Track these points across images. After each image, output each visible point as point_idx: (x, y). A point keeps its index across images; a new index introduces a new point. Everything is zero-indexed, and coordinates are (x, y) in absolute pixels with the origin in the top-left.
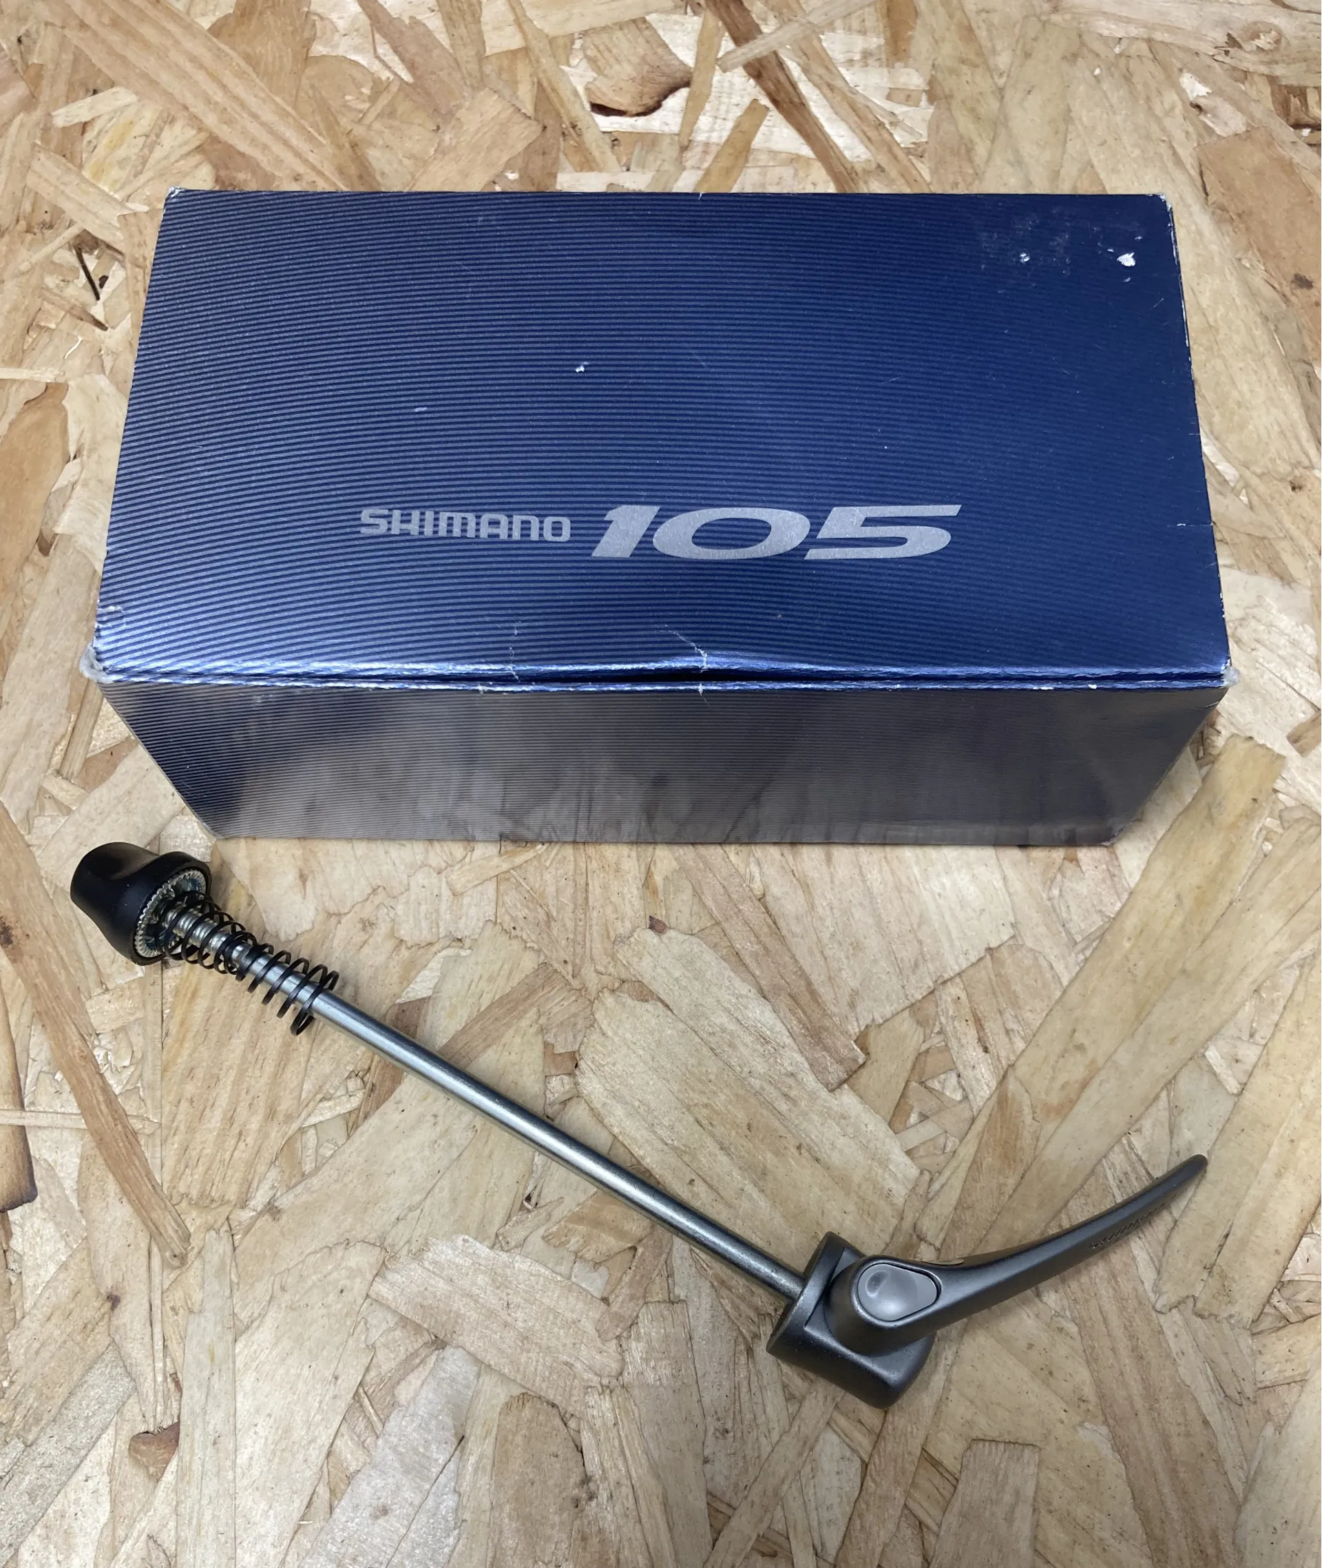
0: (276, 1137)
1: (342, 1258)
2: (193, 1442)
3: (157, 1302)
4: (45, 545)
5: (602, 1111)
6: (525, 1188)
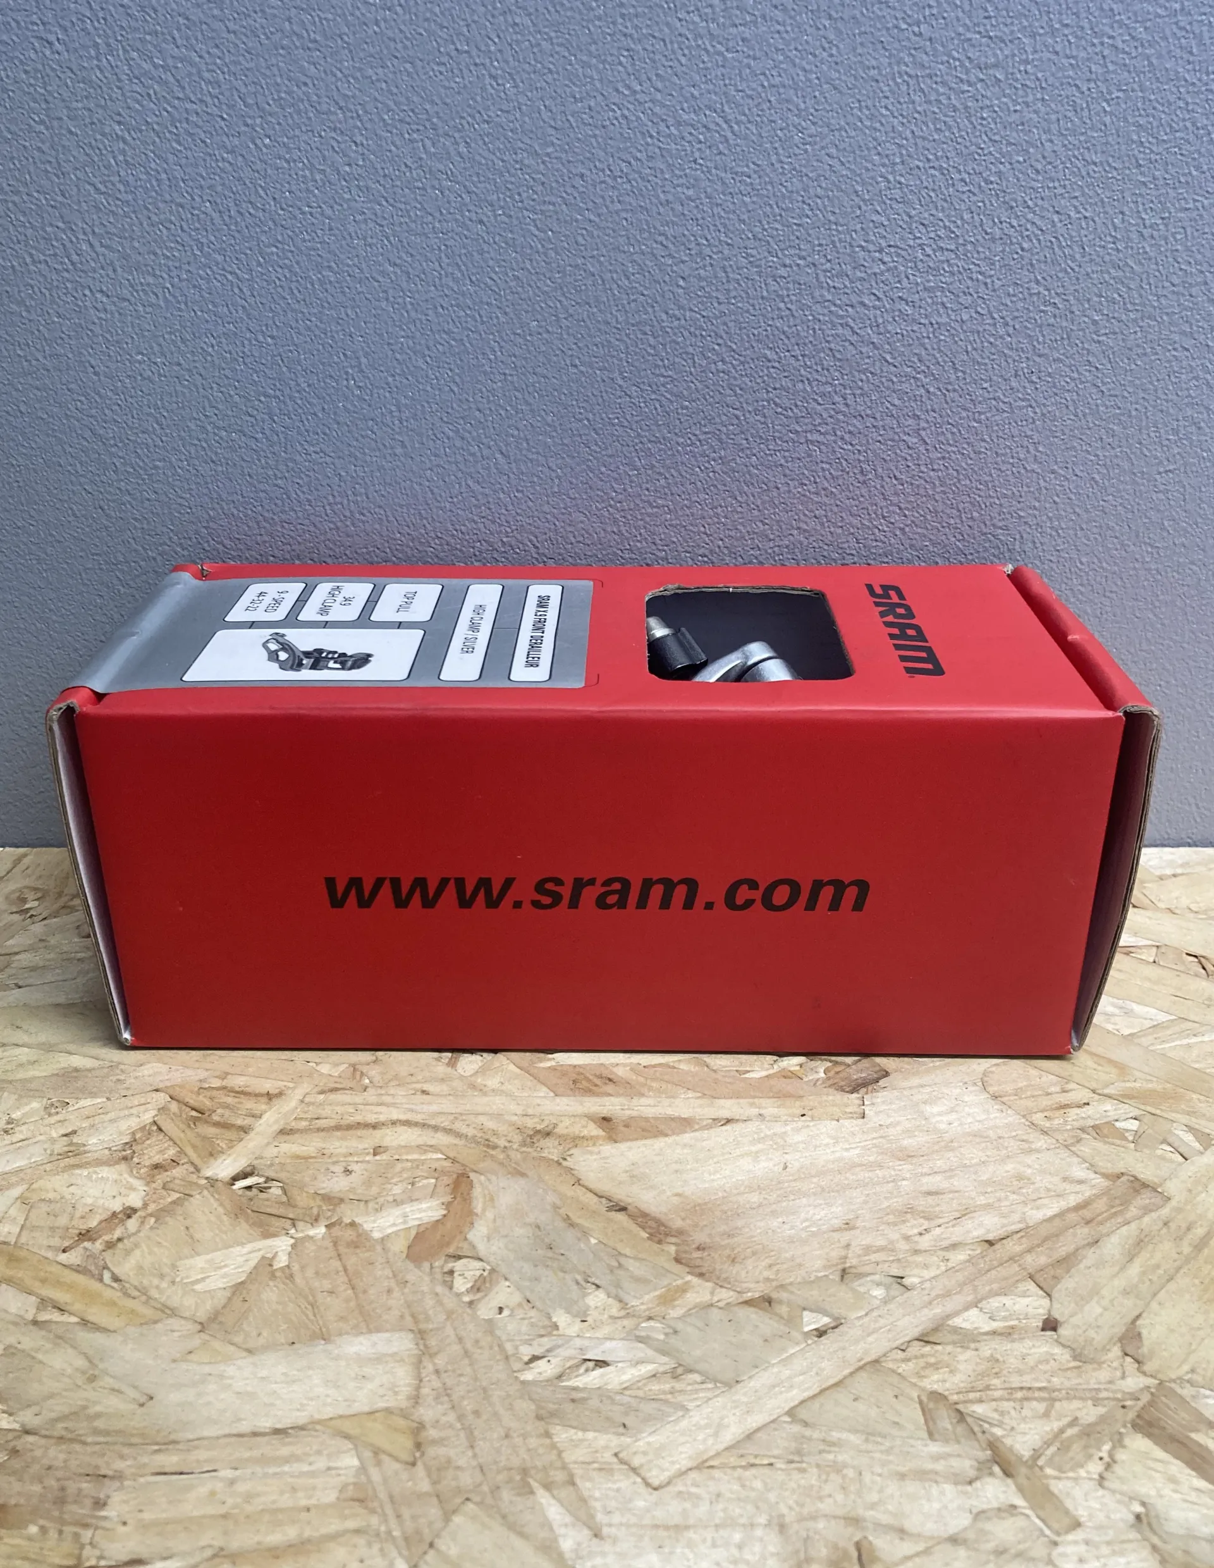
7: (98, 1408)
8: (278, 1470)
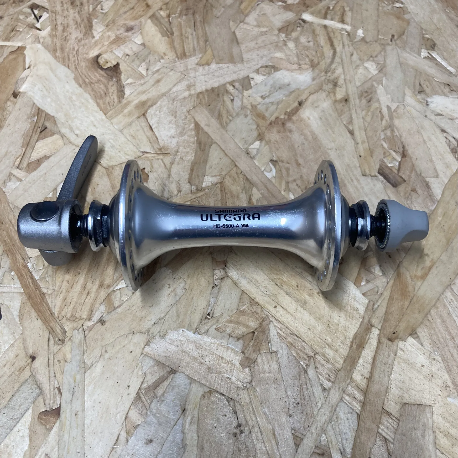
0: (103, 294)
1: (132, 339)
2: (65, 414)
3: (52, 358)
4: (15, 95)
5: (237, 282)
6: (207, 310)
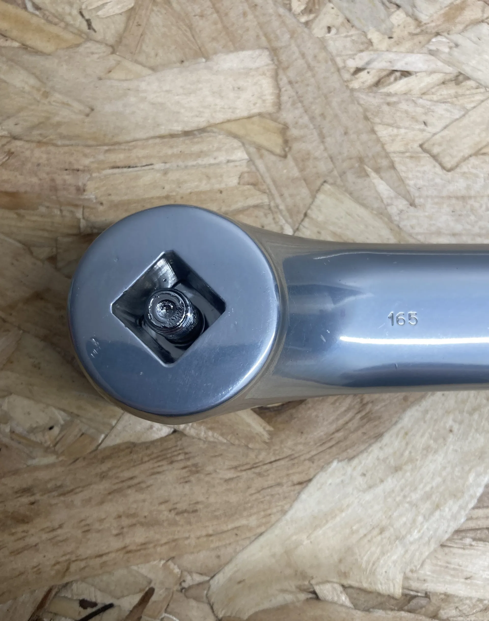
7: (57, 119)
8: (195, 163)
